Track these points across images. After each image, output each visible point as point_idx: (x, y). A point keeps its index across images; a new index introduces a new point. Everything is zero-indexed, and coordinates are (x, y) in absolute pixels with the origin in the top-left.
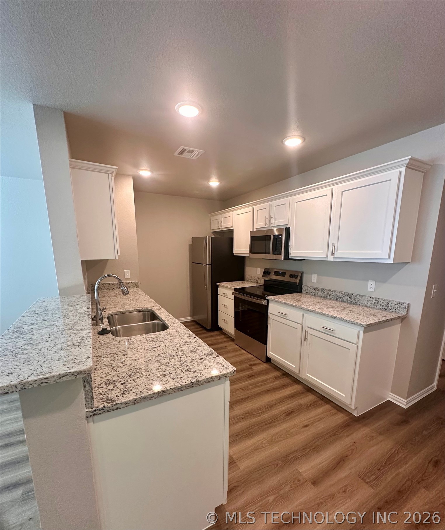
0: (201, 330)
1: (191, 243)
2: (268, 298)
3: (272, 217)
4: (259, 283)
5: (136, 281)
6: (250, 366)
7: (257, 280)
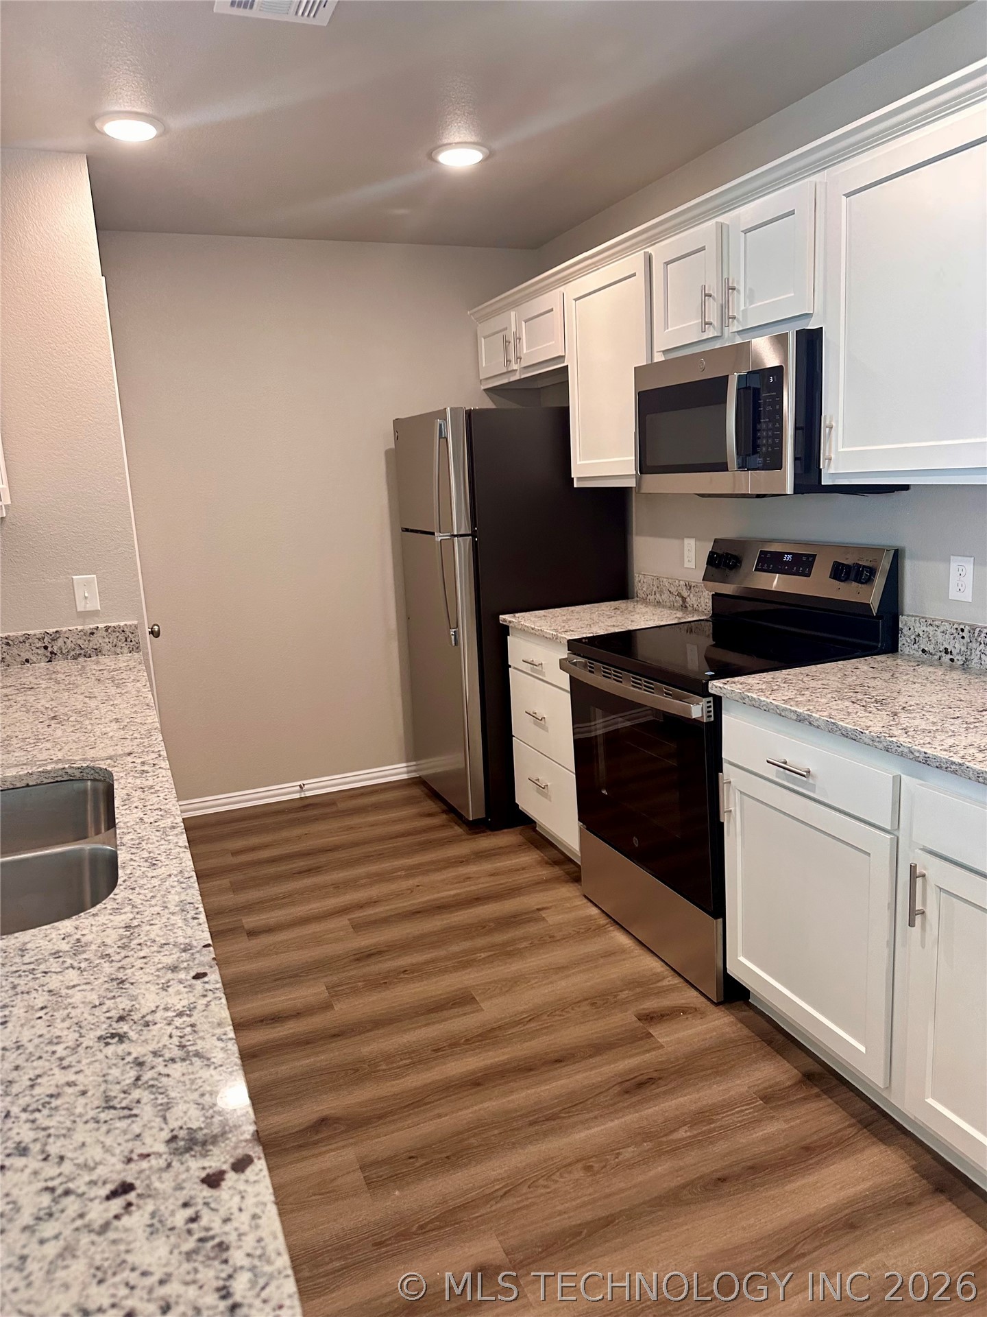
0: (443, 826)
1: (393, 446)
2: (716, 686)
3: (734, 289)
4: (695, 611)
5: (129, 623)
6: (640, 1024)
7: (685, 594)
